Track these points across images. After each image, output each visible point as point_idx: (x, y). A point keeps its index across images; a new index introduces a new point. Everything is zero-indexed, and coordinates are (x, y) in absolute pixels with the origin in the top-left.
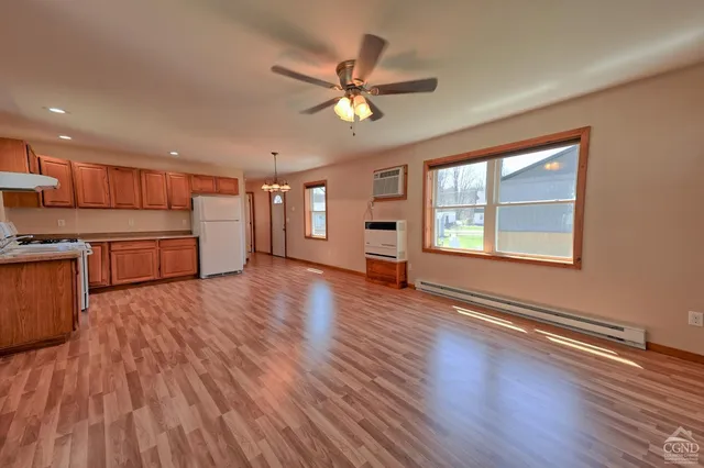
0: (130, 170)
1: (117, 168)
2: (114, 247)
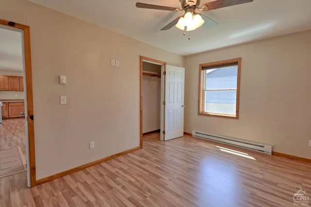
0: (16, 77)
1: (12, 77)
2: (10, 104)
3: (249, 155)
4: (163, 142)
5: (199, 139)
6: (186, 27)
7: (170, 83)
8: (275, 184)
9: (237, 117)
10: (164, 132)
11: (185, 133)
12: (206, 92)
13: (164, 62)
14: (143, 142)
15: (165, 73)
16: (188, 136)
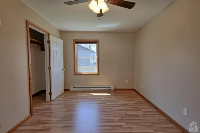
3: (107, 94)
4: (50, 102)
5: (75, 92)
6: (101, 10)
7: (53, 51)
8: (127, 105)
9: (98, 74)
10: (50, 94)
11: (65, 90)
12: (78, 59)
13: (48, 33)
14: (33, 108)
15: (49, 42)
16: (67, 92)
